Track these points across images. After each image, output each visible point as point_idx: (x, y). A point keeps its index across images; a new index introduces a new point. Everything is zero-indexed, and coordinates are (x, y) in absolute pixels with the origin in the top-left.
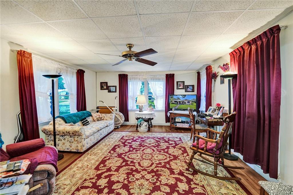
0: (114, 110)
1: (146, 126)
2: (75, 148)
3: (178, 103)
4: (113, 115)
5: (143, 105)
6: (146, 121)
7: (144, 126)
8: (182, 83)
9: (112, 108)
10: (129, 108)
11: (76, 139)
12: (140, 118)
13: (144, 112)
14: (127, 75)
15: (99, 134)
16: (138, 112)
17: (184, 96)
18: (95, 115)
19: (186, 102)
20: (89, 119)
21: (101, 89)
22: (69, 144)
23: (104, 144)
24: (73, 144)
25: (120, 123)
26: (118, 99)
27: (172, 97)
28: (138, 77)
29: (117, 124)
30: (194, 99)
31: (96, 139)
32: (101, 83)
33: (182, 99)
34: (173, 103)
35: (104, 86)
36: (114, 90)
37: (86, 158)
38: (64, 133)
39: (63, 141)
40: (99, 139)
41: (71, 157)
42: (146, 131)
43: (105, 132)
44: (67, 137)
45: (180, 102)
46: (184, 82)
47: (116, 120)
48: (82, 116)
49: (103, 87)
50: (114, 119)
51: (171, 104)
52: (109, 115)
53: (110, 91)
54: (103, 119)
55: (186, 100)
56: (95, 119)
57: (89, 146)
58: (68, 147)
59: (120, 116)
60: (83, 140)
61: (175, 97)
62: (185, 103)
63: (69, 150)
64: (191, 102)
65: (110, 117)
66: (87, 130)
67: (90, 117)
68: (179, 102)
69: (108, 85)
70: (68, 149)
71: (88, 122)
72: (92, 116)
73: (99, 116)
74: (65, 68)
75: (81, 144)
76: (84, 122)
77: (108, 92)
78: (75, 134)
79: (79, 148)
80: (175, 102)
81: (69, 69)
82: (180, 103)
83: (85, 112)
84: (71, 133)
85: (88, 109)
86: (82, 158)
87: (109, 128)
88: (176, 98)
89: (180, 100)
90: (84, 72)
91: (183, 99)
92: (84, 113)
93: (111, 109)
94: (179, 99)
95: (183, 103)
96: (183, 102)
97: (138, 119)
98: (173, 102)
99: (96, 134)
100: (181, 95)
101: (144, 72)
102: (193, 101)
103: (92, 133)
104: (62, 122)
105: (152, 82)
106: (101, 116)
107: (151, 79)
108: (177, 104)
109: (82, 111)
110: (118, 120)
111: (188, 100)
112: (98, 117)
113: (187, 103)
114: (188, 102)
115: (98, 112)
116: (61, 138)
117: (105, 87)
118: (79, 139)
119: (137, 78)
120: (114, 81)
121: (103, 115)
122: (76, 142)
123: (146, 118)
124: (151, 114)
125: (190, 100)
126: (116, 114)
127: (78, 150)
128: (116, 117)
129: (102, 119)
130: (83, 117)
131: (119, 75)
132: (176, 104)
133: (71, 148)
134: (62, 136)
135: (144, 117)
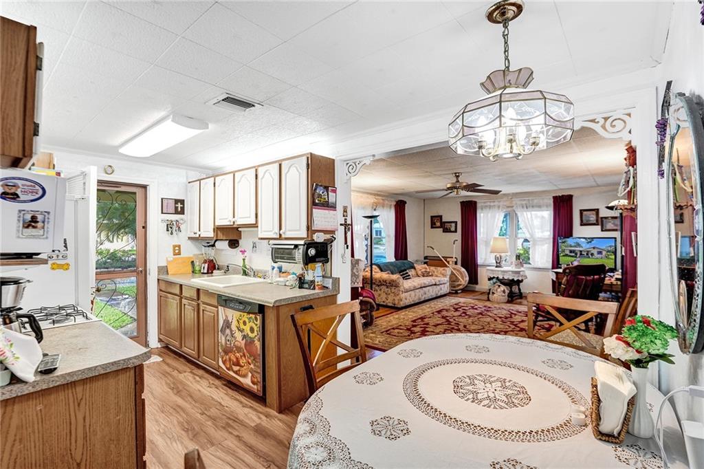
0: (451, 263)
1: (504, 292)
2: (391, 302)
3: (576, 254)
4: (448, 271)
5: (502, 254)
6: (505, 284)
7: (501, 292)
8: (594, 212)
9: (448, 259)
10: (480, 261)
11: (393, 290)
12: (494, 277)
13: (505, 268)
14: (475, 203)
15: (422, 291)
16: (494, 268)
17: (589, 240)
18: (420, 267)
19: (595, 251)
20: (411, 272)
21: (432, 227)
22: (385, 296)
23: (428, 306)
24: (389, 296)
25: (460, 285)
26: (459, 243)
27: (564, 240)
28: (496, 203)
29: (454, 287)
30: (611, 246)
31: (417, 297)
32: (432, 217)
33: (585, 246)
34: (566, 255)
35: (438, 222)
36: (453, 229)
37: (403, 313)
38: (380, 281)
39: (379, 292)
40: (422, 300)
41: (386, 311)
42: (502, 301)
43: (432, 292)
44: (384, 288)
45: (581, 251)
46: (598, 210)
47: (453, 280)
48: (400, 267)
49: (435, 224)
50: (448, 277)
51: (563, 256)
52: (440, 269)
53: (446, 230)
54: (432, 275)
55: (594, 248)
56: (420, 273)
57: (407, 302)
58: (384, 299)
59: (461, 273)
60: (401, 293)
61: (570, 241)
62: (592, 254)
63: (384, 304)
64: (604, 253)
65: (443, 272)
66: (407, 284)
67: (413, 270)
68: (579, 253)
69: (443, 220)
70: (384, 302)
71: (409, 275)
72: (415, 268)
73: (426, 269)
74: (381, 201)
75: (398, 297)
76: (404, 274)
77: (444, 232)
78: (392, 284)
79: (396, 302)
80: (571, 252)
81: (386, 202)
82: (581, 254)
83: (405, 261)
84: (387, 282)
85: (411, 257)
86: (399, 312)
87: (438, 287)
88: (573, 244)
89: (581, 249)
90: (406, 203)
91: (588, 246)
92: (404, 263)
93: (446, 260)
94: (578, 245)
95: (587, 254)
96: (588, 251)
97: (490, 279)
98: (568, 252)
99: (417, 291)
100: (584, 238)
101: (509, 194)
102: (608, 251)
103: (412, 288)
104: (378, 270)
105: (525, 213)
106: (428, 270)
107: (523, 207)
108: (576, 257)
109: (401, 259)
110: (457, 280)
111: (597, 248)
112: (423, 270)
113: (595, 253)
114: (600, 253)
115: (425, 263)
116: (377, 288)
117: (438, 224)
118: (396, 291)
119: (495, 205)
120: (453, 214)
121: (432, 268)
122: (393, 295)
123: (506, 278)
124: (518, 273)
125: (604, 247)
126: (454, 269)
127: (395, 304)
128: (452, 273)
129: (430, 274)
130: (403, 269)
131: (461, 202)
132: (572, 256)
133: (387, 302)
134: (378, 286)
135: (501, 277)
